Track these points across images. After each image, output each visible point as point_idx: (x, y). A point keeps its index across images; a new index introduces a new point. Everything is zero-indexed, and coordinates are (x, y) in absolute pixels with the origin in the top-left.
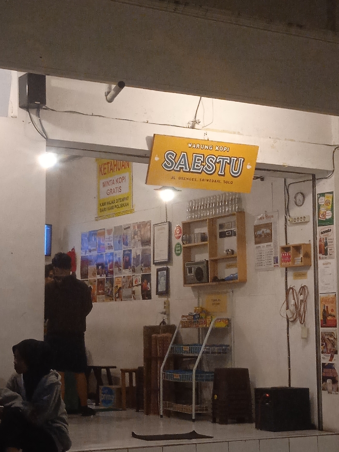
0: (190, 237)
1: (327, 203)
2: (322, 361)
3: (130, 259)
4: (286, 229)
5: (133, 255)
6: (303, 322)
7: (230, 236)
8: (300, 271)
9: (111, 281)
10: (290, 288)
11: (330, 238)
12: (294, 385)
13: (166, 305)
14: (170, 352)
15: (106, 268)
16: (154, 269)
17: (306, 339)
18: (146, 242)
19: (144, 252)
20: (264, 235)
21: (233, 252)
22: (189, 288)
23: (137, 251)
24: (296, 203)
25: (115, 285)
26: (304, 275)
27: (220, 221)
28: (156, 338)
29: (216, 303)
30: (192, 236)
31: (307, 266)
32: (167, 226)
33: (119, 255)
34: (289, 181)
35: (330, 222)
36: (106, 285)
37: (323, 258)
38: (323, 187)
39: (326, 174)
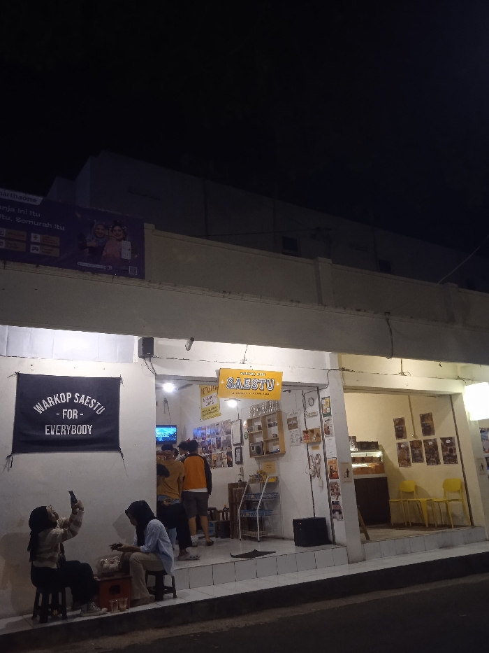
1: (327, 403)
2: (332, 500)
3: (220, 443)
4: (305, 420)
5: (222, 440)
6: (319, 476)
7: (275, 426)
8: (315, 445)
10: (310, 456)
11: (330, 424)
12: (316, 516)
13: (241, 470)
14: (243, 499)
15: (208, 449)
16: (233, 448)
17: (322, 487)
18: (229, 432)
19: (227, 438)
20: (293, 425)
21: (276, 436)
22: (253, 459)
23: (223, 438)
24: (309, 404)
25: (212, 459)
26: (317, 448)
27: (268, 418)
28: (236, 491)
29: (269, 467)
30: (253, 427)
31: (319, 442)
32: (239, 422)
33: (214, 441)
34: (305, 391)
37: (327, 436)
38: (323, 394)
39: (325, 386)
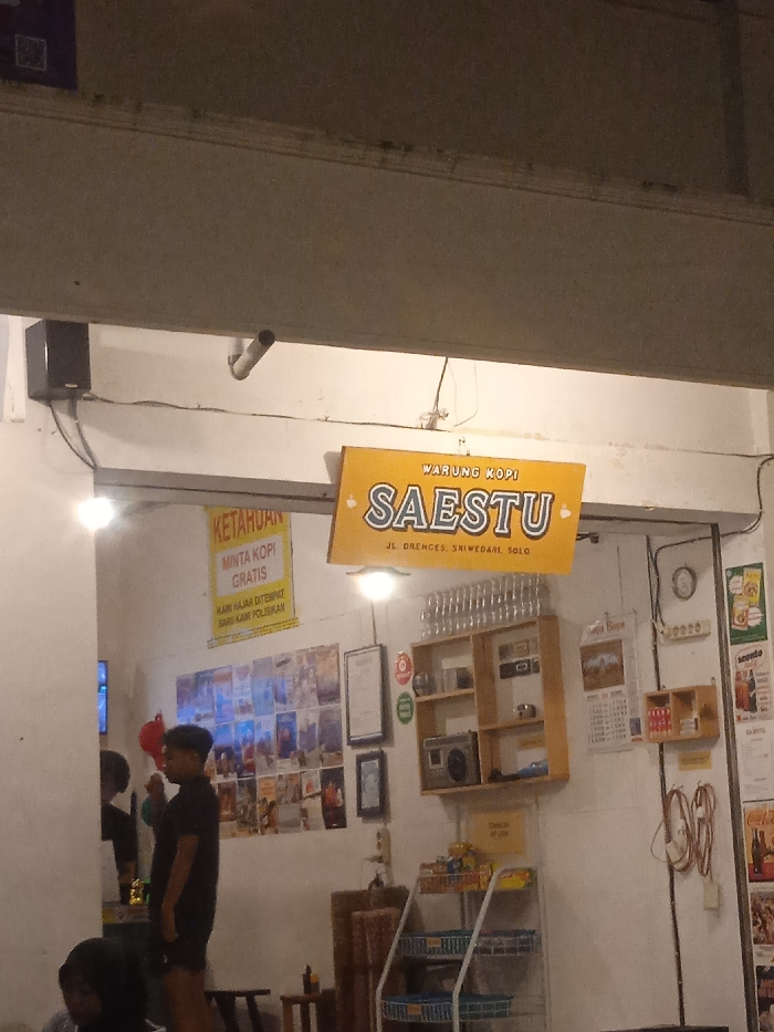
0: (431, 679)
1: (749, 590)
2: (757, 962)
3: (292, 735)
4: (655, 652)
5: (300, 724)
6: (706, 871)
7: (528, 672)
8: (693, 750)
9: (251, 788)
10: (673, 792)
11: (760, 671)
12: (691, 1021)
13: (380, 841)
14: (397, 951)
15: (239, 757)
16: (349, 756)
17: (716, 911)
18: (329, 695)
19: (324, 716)
20: (604, 671)
21: (533, 711)
22: (434, 800)
23: (307, 715)
24: (676, 591)
25: (260, 795)
26: (703, 760)
27: (500, 640)
28: (362, 921)
29: (499, 830)
30: (437, 676)
31: (711, 739)
32: (376, 656)
33: (267, 726)
34: (657, 542)
35: (759, 633)
36: (239, 798)
37: (746, 719)
38: (737, 552)
39: (743, 523)
